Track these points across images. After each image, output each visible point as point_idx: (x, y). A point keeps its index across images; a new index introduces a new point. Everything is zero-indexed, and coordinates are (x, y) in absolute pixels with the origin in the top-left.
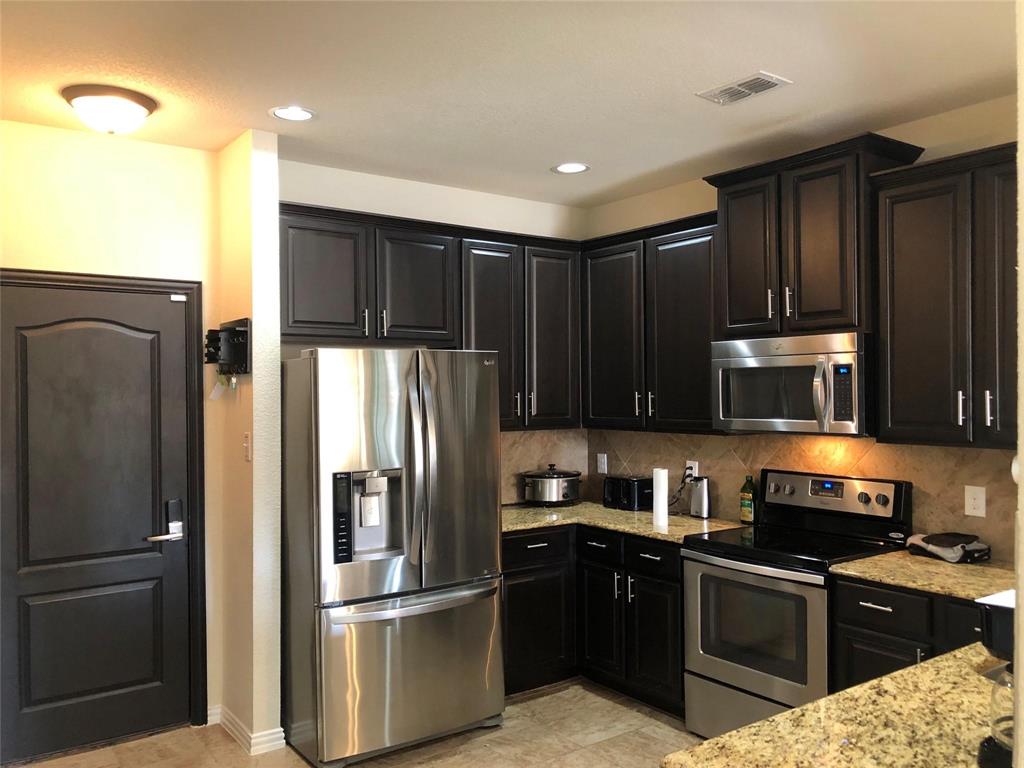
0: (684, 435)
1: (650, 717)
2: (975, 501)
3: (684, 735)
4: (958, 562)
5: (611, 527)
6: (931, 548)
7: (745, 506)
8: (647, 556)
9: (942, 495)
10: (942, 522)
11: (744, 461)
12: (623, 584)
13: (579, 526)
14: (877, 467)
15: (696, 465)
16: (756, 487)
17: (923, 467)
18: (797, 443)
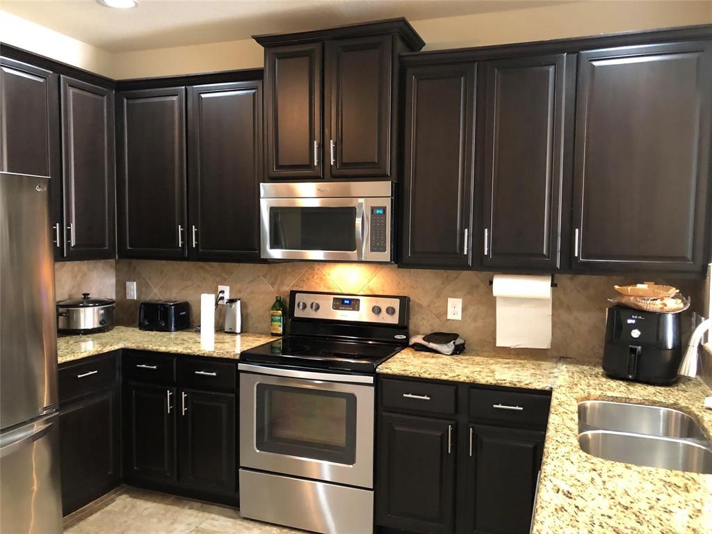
0: (216, 264)
1: (203, 511)
2: (455, 309)
3: (239, 522)
4: (451, 355)
5: (163, 349)
6: (432, 345)
7: (274, 321)
8: (202, 373)
9: (431, 306)
10: (431, 325)
11: (272, 284)
12: (176, 400)
13: (125, 351)
14: (383, 286)
15: (227, 289)
16: (286, 305)
17: (419, 285)
18: (318, 269)
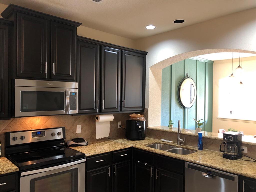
2: (79, 129)
9: (71, 129)
